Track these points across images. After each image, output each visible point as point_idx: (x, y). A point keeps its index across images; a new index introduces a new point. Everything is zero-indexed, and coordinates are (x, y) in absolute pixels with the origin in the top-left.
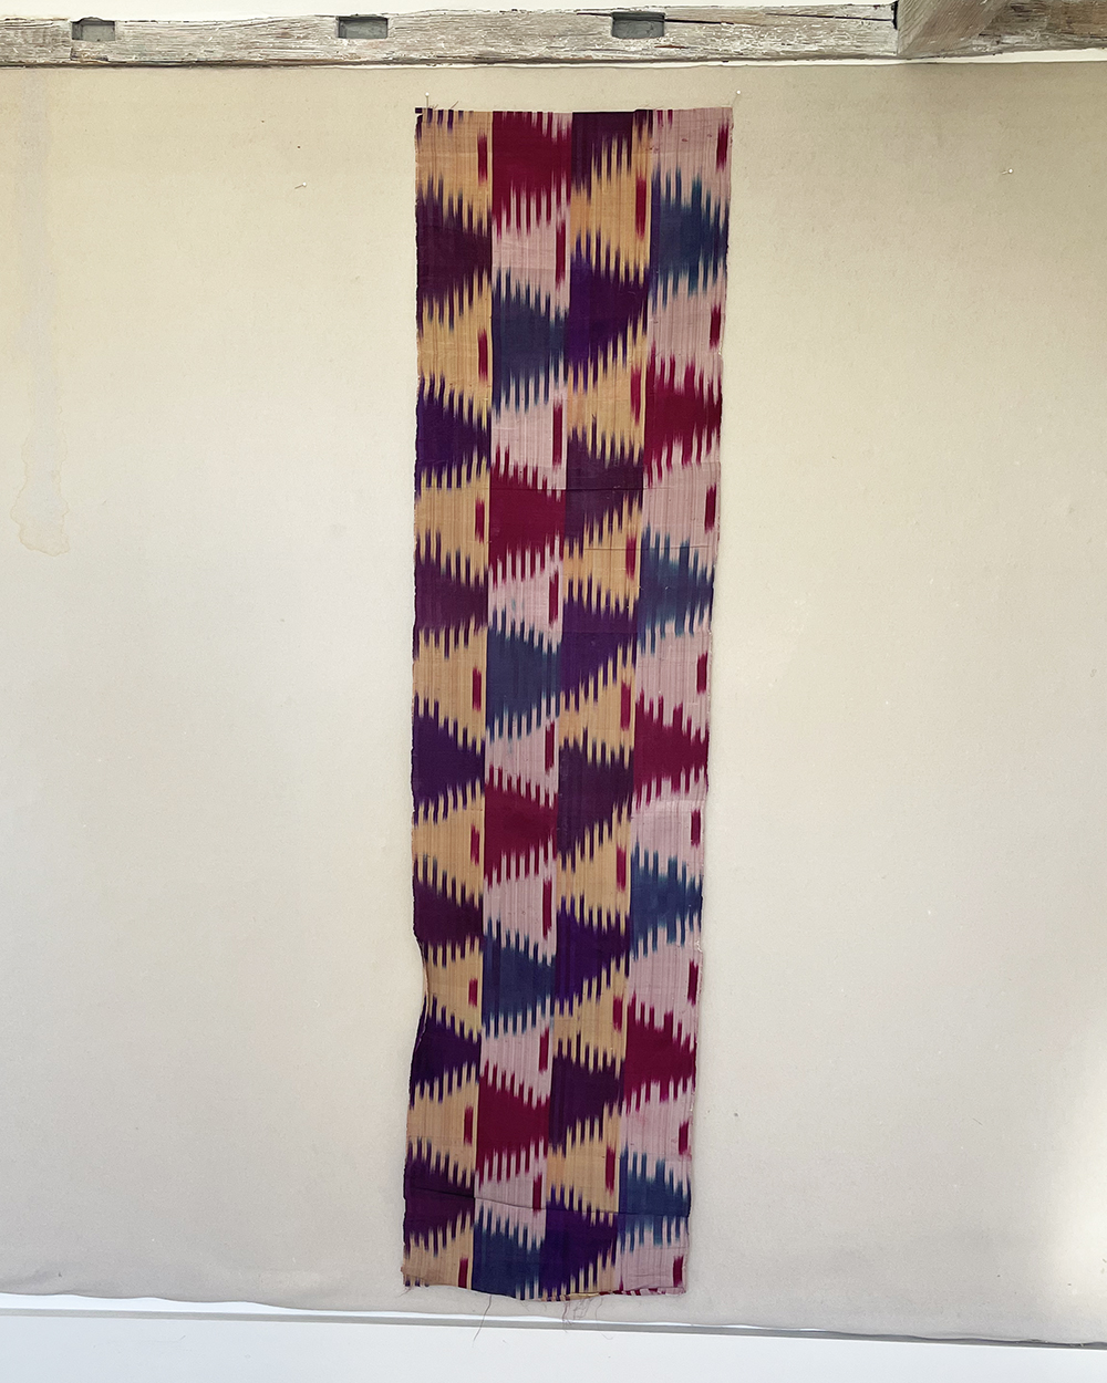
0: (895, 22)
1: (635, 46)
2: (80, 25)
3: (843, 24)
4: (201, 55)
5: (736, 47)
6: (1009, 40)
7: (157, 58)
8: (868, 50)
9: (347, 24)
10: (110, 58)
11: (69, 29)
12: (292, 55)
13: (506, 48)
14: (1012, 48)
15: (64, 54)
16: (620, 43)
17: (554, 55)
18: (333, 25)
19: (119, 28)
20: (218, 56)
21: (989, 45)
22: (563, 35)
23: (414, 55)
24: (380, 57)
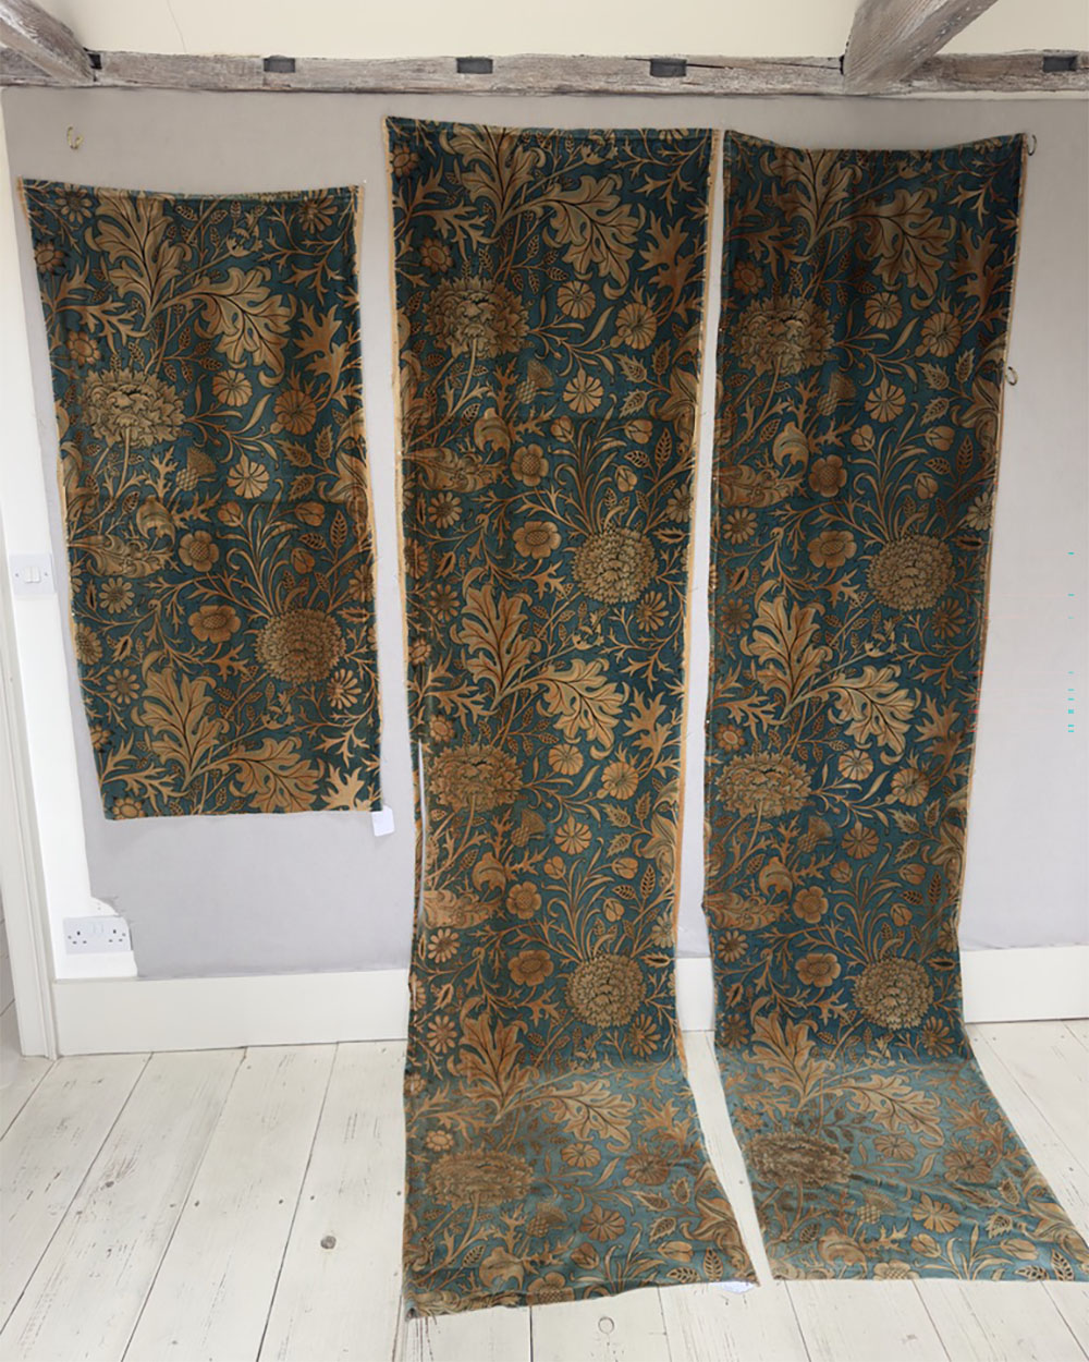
0: (841, 69)
1: (667, 84)
2: (271, 64)
3: (807, 70)
4: (359, 83)
5: (735, 85)
6: (916, 83)
7: (326, 86)
8: (823, 88)
9: (465, 65)
10: (293, 85)
11: (261, 63)
12: (425, 84)
13: (576, 82)
14: (919, 89)
15: (258, 82)
16: (655, 80)
17: (610, 88)
18: (455, 64)
19: (298, 65)
20: (372, 84)
21: (905, 87)
22: (616, 74)
23: (511, 86)
24: (488, 87)
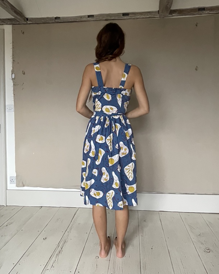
0: (158, 13)
1: (125, 17)
2: (56, 18)
3: (152, 13)
4: (71, 21)
5: (138, 17)
6: (173, 15)
7: (65, 21)
8: (155, 16)
9: (89, 16)
10: (59, 22)
11: (54, 18)
12: (82, 20)
13: (109, 18)
14: (174, 16)
15: (54, 21)
16: (123, 17)
17: (115, 19)
18: (87, 16)
19: (61, 18)
20: (73, 20)
21: (171, 16)
22: (116, 16)
23: (97, 19)
24: (93, 20)
